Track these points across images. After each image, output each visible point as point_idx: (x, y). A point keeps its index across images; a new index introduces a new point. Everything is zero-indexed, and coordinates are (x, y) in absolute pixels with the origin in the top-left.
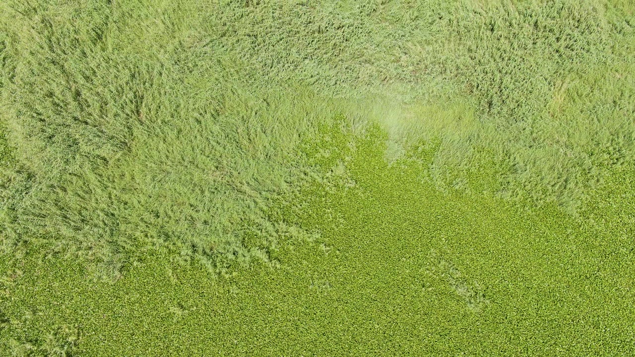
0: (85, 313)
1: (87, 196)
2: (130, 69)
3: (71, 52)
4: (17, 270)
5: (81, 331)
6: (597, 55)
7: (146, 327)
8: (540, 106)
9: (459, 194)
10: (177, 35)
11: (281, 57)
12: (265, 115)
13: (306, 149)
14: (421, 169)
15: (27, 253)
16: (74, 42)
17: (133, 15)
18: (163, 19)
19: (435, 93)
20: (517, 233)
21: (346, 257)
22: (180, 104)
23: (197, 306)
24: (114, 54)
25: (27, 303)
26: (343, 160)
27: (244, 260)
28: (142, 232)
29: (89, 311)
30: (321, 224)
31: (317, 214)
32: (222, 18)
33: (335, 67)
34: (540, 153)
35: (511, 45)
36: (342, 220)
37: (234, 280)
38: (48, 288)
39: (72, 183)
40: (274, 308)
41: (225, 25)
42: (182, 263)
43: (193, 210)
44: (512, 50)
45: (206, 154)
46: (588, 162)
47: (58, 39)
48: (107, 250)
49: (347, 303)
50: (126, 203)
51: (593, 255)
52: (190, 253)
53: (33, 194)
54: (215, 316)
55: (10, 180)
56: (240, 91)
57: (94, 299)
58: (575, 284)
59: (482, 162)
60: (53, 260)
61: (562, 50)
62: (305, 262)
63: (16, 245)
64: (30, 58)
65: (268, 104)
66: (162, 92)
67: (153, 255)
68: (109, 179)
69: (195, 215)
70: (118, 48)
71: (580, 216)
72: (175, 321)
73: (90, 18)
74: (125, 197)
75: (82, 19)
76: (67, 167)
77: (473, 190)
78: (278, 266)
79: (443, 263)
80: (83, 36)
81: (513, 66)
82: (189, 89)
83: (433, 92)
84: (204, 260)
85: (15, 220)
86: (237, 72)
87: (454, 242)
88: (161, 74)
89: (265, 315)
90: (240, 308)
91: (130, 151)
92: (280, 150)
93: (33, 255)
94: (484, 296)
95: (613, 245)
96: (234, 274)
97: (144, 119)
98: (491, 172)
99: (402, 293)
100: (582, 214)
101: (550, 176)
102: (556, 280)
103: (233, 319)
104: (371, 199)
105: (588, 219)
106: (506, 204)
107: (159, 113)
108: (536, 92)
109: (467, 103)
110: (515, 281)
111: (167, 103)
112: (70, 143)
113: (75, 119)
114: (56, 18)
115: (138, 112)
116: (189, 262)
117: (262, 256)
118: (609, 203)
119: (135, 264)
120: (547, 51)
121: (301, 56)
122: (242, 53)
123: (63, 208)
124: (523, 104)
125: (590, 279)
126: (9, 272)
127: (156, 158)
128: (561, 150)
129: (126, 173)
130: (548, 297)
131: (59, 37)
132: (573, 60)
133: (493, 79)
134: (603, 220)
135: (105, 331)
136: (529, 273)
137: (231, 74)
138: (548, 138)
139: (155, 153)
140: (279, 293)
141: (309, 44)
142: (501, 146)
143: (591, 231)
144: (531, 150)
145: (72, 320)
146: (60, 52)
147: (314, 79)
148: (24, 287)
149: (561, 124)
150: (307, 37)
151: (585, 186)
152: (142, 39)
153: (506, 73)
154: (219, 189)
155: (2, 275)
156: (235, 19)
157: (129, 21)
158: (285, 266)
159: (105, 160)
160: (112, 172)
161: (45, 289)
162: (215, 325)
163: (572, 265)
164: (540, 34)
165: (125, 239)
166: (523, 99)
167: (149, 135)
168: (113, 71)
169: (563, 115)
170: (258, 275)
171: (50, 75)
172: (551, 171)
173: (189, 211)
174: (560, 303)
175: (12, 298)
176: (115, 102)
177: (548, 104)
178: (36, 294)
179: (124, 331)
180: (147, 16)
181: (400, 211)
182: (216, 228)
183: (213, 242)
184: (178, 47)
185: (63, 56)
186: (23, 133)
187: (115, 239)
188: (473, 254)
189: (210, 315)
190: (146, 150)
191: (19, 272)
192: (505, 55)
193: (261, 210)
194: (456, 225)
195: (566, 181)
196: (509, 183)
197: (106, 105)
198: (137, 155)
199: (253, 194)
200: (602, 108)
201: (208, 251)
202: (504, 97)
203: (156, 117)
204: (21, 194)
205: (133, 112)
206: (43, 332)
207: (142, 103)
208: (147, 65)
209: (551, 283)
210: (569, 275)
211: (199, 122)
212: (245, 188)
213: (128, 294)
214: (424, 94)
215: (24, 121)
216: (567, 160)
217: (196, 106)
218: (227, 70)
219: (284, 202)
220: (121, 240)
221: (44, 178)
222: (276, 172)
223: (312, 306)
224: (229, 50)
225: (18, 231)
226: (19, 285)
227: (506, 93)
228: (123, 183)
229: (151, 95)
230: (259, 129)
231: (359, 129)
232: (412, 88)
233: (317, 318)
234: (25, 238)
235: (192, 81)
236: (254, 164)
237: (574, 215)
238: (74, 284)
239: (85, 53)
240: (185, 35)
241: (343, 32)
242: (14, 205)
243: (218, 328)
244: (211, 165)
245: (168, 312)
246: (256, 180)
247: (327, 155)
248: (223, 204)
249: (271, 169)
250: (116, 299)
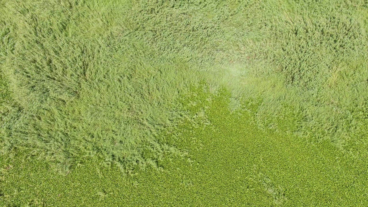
0: (48, 192)
1: (52, 123)
2: (81, 48)
3: (47, 36)
4: (9, 165)
5: (45, 203)
6: (359, 52)
7: (83, 203)
8: (323, 81)
9: (271, 132)
10: (109, 28)
11: (170, 45)
12: (159, 79)
13: (182, 100)
14: (250, 116)
15: (16, 155)
16: (49, 30)
17: (85, 16)
18: (102, 19)
19: (260, 71)
20: (305, 158)
21: (203, 167)
22: (109, 70)
23: (113, 192)
24: (72, 38)
25: (15, 184)
26: (204, 109)
27: (143, 166)
28: (83, 146)
29: (50, 192)
30: (189, 146)
31: (187, 140)
32: (136, 20)
33: (202, 52)
34: (322, 109)
35: (307, 43)
36: (201, 145)
37: (136, 178)
38: (27, 176)
39: (44, 114)
40: (159, 195)
41: (138, 24)
42: (106, 166)
43: (114, 134)
44: (307, 46)
45: (123, 101)
46: (350, 117)
47: (40, 28)
48: (62, 156)
49: (202, 195)
50: (75, 128)
51: (351, 173)
52: (111, 160)
53: (21, 120)
54: (124, 198)
55: (8, 111)
56: (145, 64)
57: (54, 184)
58: (339, 191)
59: (287, 113)
60: (31, 160)
61: (337, 47)
62: (178, 169)
63: (10, 150)
64: (24, 39)
65: (161, 73)
66: (99, 62)
67: (89, 160)
68: (65, 113)
69: (115, 137)
70: (75, 35)
71: (344, 149)
72: (100, 200)
73: (60, 16)
74: (75, 124)
75: (55, 17)
76: (42, 105)
77: (280, 130)
78: (162, 171)
79: (260, 174)
80: (55, 27)
81: (308, 56)
82: (115, 61)
83: (259, 70)
84: (119, 165)
85: (10, 135)
86: (144, 52)
87: (267, 161)
88: (99, 51)
89: (153, 199)
90: (139, 194)
91: (79, 97)
92: (167, 100)
93: (19, 156)
94: (284, 195)
95: (363, 168)
96: (136, 174)
97: (88, 78)
98: (291, 119)
99: (235, 190)
100: (345, 148)
101: (326, 124)
102: (327, 187)
103: (134, 201)
104: (219, 133)
105: (349, 151)
106: (300, 139)
107: (97, 75)
108: (321, 73)
109: (279, 77)
110: (303, 187)
111: (102, 69)
112: (44, 91)
113: (48, 77)
114: (40, 16)
115: (84, 73)
116: (110, 165)
117: (153, 164)
118: (362, 142)
119: (78, 164)
120: (328, 48)
121: (182, 45)
122: (147, 41)
123: (38, 129)
124: (313, 80)
125: (348, 188)
126: (5, 166)
127: (94, 102)
128: (334, 108)
129: (76, 110)
130: (323, 197)
131: (41, 27)
132: (344, 54)
133: (295, 64)
134: (358, 152)
135: (59, 204)
136: (312, 182)
137: (140, 53)
138: (326, 100)
139: (93, 99)
140: (162, 186)
141: (187, 37)
142: (298, 104)
143: (350, 159)
144: (316, 107)
145: (40, 196)
146: (41, 36)
147: (189, 59)
148: (13, 175)
149: (335, 92)
150: (186, 34)
151: (348, 131)
152: (89, 29)
153: (303, 60)
154: (130, 122)
155: (1, 167)
156: (144, 21)
157: (82, 19)
158: (167, 171)
159: (64, 101)
160: (68, 109)
161: (26, 177)
162: (124, 204)
163: (338, 178)
164: (324, 37)
165: (74, 150)
166: (313, 77)
167: (90, 88)
168: (71, 48)
169: (336, 87)
170: (150, 175)
171: (35, 50)
172: (328, 121)
173: (111, 134)
174: (330, 201)
175: (6, 181)
176: (72, 67)
177: (328, 80)
178: (20, 180)
179: (70, 205)
180: (93, 16)
181: (236, 140)
182: (127, 145)
183: (125, 154)
184: (110, 36)
185: (43, 38)
186: (17, 84)
187: (68, 149)
188: (279, 169)
189: (121, 198)
190: (88, 97)
191: (11, 166)
192: (303, 49)
193: (154, 136)
194: (269, 151)
195: (336, 127)
196: (302, 127)
197: (66, 69)
198: (83, 99)
199: (150, 126)
200: (360, 83)
201: (121, 159)
202: (301, 75)
203: (95, 77)
204: (14, 119)
205: (82, 74)
206: (23, 202)
207: (87, 68)
208: (91, 45)
209: (324, 189)
210: (335, 185)
211: (120, 81)
212: (145, 122)
213: (73, 182)
214: (253, 71)
215: (18, 76)
216: (337, 115)
217: (119, 72)
218: (138, 51)
219: (167, 132)
220: (71, 150)
221: (28, 111)
222: (164, 113)
223: (181, 196)
224: (140, 38)
225: (11, 142)
226: (11, 174)
227: (302, 73)
228: (74, 116)
229: (93, 64)
230: (155, 87)
231: (213, 90)
232: (247, 67)
233: (184, 203)
234: (15, 146)
235: (117, 57)
236: (151, 108)
237: (340, 148)
238: (42, 174)
239: (56, 37)
240: (115, 29)
241: (207, 31)
242: (10, 126)
243: (125, 206)
244: (126, 107)
245: (96, 194)
246: (152, 118)
247: (194, 105)
248: (131, 131)
249: (161, 111)
250: (67, 185)
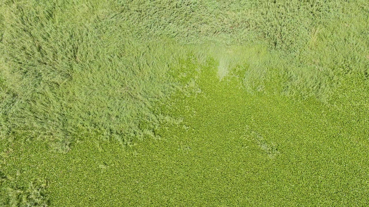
0: (50, 171)
1: (48, 105)
2: (69, 33)
3: (35, 24)
4: (9, 148)
5: (48, 181)
6: (334, 14)
7: (86, 176)
8: (303, 43)
9: (260, 95)
10: (95, 12)
11: (156, 22)
12: (148, 55)
13: (173, 73)
14: (238, 81)
15: (15, 139)
16: (36, 19)
17: (70, 3)
18: (87, 4)
19: (244, 39)
20: (294, 114)
21: (198, 132)
22: (99, 52)
23: (114, 164)
24: (60, 25)
25: (16, 167)
26: (194, 78)
27: (140, 137)
28: (81, 124)
29: (52, 170)
30: (183, 114)
31: (180, 109)
32: (121, 2)
33: (187, 27)
34: (305, 70)
35: (286, 10)
36: (195, 112)
37: (135, 148)
38: (28, 158)
39: (39, 98)
40: (158, 162)
41: (123, 5)
42: (105, 140)
43: (109, 110)
44: (286, 13)
45: (116, 79)
46: (331, 73)
47: (27, 17)
48: (61, 134)
49: (200, 157)
50: (71, 108)
51: (337, 124)
52: (109, 134)
53: (17, 105)
54: (125, 168)
55: (3, 98)
56: (133, 43)
57: (55, 163)
58: (327, 141)
59: (273, 76)
60: (30, 142)
61: (314, 11)
62: (175, 136)
63: (8, 134)
64: (11, 29)
65: (150, 49)
66: (89, 45)
67: (88, 136)
68: (60, 95)
69: (111, 113)
70: (62, 21)
71: (328, 103)
72: (102, 172)
73: (45, 4)
74: (70, 105)
75: (40, 6)
76: (36, 89)
77: (268, 91)
78: (160, 139)
79: (253, 132)
80: (41, 15)
81: (287, 21)
82: (104, 42)
83: (243, 38)
84: (117, 137)
85: (7, 120)
86: (131, 32)
87: (258, 121)
88: (87, 35)
89: (153, 167)
90: (139, 163)
91: (71, 79)
92: (158, 75)
93: (18, 140)
94: (277, 149)
95: (348, 118)
96: (135, 144)
97: (79, 60)
98: (277, 81)
99: (231, 150)
100: (330, 102)
101: (311, 82)
102: (317, 139)
103: (135, 169)
104: (211, 99)
105: (333, 104)
106: (287, 99)
107: (87, 57)
108: (301, 35)
109: (263, 44)
110: (294, 141)
111: (92, 51)
112: (37, 75)
113: (39, 61)
114: (25, 5)
115: (75, 56)
116: (109, 139)
117: (150, 133)
118: (345, 96)
119: (78, 141)
120: (306, 12)
121: (167, 21)
122: (134, 21)
123: (35, 112)
124: (294, 43)
125: (336, 137)
126: (5, 150)
127: (87, 82)
128: (316, 67)
129: (70, 91)
130: (313, 149)
131: (27, 16)
132: (321, 17)
133: (277, 30)
134: (342, 105)
135: (62, 180)
136: (301, 136)
137: (128, 33)
138: (309, 61)
139: (86, 79)
140: (161, 154)
141: (171, 14)
142: (283, 66)
143: (335, 111)
144: (300, 68)
145: (43, 175)
146: (28, 25)
147: (174, 34)
148: (14, 158)
149: (316, 53)
150: (170, 10)
151: (331, 87)
152: (75, 15)
153: (284, 26)
154: (124, 97)
155: (1, 152)
156: (129, 2)
157: (67, 6)
158: (164, 139)
159: (58, 84)
160: (62, 91)
161: (26, 159)
162: (125, 173)
163: (326, 130)
164: (302, 3)
165: (72, 128)
166: (294, 39)
167: (82, 69)
168: (60, 34)
169: (317, 48)
170: (149, 145)
171: (23, 38)
172: (311, 79)
173: (107, 111)
174: (320, 152)
175: (8, 165)
176: (62, 51)
177: (308, 42)
178: (21, 162)
179: (73, 180)
180: (78, 3)
181: (227, 105)
182: (123, 119)
183: (122, 128)
184: (96, 19)
185: (30, 27)
186: (9, 71)
187: (66, 128)
188: (270, 127)
189: (122, 168)
190: (81, 78)
191: (11, 150)
192: (283, 16)
193: (149, 108)
194: (259, 112)
195: (320, 84)
196: (288, 87)
197: (57, 53)
198: (76, 81)
199: (144, 99)
200: (338, 43)
201: (119, 132)
202: (283, 39)
203: (86, 59)
204: (10, 105)
205: (72, 57)
206: (26, 182)
207: (77, 51)
208: (79, 30)
209: (314, 141)
210: (324, 136)
211: (110, 60)
212: (139, 96)
213: (74, 159)
214: (238, 40)
215: (9, 64)
216: (320, 73)
217: (109, 52)
218: (125, 31)
219: (161, 103)
220: (69, 128)
221: (22, 96)
222: (156, 87)
223: (180, 160)
224: (126, 20)
225: (9, 126)
226: (11, 157)
227: (284, 37)
228: (68, 97)
229: (82, 47)
230: (145, 63)
231: (202, 61)
232: (231, 36)
233: (183, 167)
234: (13, 130)
235: (105, 38)
236: (143, 83)
237: (325, 103)
238: (43, 154)
239: (43, 25)
240: (100, 12)
241: (191, 7)
242: (6, 112)
243: (127, 175)
244: (119, 85)
245: (98, 168)
246: (145, 92)
247: (184, 76)
248: (126, 106)
249: (153, 85)
250: (68, 162)
